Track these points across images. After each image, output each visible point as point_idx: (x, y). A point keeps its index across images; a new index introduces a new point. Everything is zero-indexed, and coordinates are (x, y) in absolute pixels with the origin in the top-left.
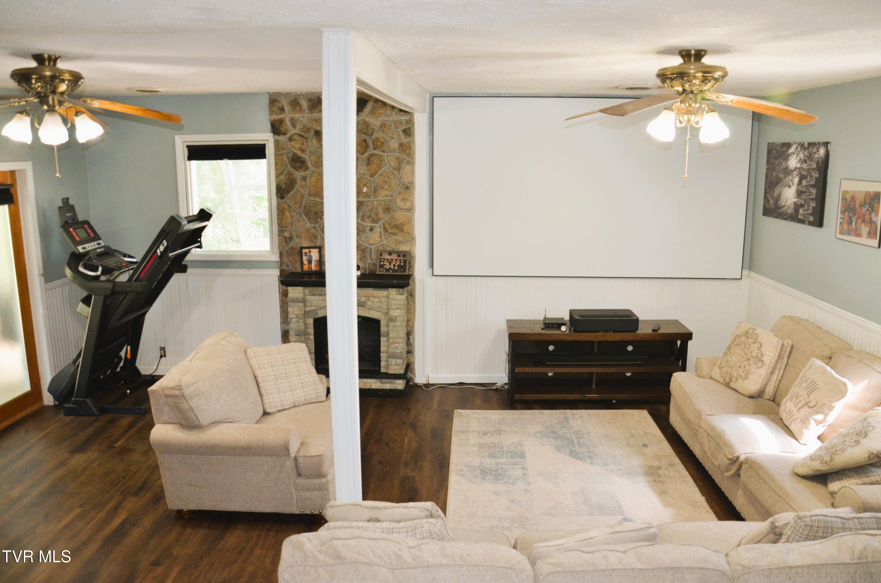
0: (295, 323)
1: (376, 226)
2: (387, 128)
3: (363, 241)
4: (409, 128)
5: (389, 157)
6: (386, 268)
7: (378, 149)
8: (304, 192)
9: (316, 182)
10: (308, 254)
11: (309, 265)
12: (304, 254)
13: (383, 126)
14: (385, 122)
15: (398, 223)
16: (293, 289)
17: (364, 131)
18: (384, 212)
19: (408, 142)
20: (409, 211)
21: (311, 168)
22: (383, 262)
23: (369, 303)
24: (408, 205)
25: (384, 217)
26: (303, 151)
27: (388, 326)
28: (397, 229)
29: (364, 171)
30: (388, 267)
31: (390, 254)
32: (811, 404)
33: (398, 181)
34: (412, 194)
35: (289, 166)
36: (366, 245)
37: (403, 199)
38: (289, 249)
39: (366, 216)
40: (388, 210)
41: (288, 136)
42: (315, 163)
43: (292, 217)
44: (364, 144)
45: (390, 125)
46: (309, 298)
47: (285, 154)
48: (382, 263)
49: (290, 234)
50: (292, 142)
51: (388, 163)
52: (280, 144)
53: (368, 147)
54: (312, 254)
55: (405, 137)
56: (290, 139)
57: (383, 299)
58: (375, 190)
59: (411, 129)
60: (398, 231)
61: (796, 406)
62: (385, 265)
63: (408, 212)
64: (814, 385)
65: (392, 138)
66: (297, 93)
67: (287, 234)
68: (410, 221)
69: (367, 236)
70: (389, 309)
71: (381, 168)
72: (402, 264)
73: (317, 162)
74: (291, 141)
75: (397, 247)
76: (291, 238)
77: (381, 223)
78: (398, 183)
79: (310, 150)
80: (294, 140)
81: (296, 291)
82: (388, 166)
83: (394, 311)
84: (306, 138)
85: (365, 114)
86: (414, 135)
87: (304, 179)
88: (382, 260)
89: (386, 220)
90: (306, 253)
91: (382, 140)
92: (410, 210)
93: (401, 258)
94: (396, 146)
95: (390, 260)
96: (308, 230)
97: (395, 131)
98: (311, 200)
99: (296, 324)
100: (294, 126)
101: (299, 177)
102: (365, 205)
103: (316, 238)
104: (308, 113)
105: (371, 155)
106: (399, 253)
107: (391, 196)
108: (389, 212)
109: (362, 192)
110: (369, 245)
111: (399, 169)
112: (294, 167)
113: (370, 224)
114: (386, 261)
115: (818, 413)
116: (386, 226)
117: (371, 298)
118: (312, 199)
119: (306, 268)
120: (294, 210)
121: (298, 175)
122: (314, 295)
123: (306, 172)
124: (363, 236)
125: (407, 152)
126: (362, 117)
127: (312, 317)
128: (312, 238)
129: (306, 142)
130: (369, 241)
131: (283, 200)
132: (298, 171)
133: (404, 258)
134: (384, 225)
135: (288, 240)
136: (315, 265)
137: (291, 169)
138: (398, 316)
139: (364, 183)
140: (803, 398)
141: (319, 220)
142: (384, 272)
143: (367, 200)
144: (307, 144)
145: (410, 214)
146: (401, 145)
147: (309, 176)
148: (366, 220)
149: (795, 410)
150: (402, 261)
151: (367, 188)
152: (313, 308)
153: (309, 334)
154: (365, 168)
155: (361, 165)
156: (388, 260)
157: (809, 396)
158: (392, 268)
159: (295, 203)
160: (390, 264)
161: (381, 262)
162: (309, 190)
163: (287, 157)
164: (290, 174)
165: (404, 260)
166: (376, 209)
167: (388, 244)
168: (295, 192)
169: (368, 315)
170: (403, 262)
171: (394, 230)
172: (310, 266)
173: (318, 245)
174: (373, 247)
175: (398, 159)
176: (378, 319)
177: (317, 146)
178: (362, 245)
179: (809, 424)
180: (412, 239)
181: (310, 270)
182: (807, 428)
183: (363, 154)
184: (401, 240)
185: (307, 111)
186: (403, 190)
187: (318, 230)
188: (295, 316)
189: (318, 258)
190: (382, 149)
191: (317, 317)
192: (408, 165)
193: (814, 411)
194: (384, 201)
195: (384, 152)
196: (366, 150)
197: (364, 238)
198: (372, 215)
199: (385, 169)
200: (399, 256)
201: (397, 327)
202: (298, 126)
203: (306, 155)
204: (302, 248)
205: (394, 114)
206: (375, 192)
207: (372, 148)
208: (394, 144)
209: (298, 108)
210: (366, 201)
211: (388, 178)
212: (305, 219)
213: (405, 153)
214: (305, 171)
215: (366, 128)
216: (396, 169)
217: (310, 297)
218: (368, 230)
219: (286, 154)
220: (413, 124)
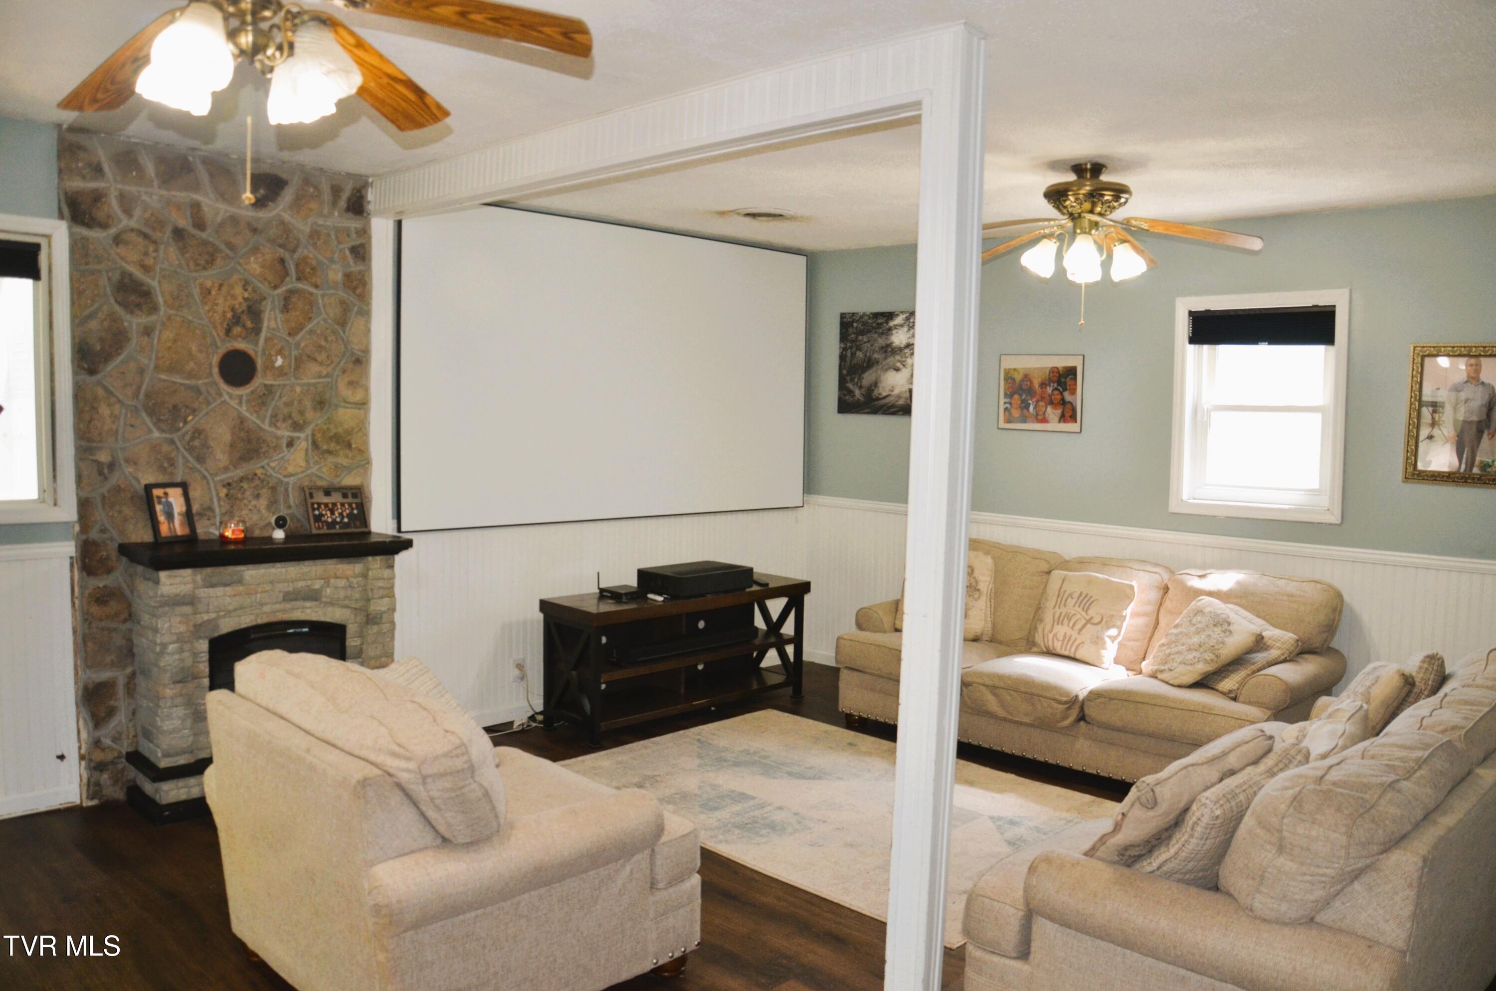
0: (172, 654)
1: (299, 438)
2: (322, 241)
3: (273, 469)
4: (362, 246)
5: (326, 298)
6: (327, 522)
7: (306, 279)
8: (146, 362)
9: (175, 341)
10: (163, 500)
11: (169, 523)
12: (156, 501)
13: (315, 234)
14: (318, 229)
15: (340, 430)
16: (170, 577)
17: (281, 241)
18: (315, 409)
19: (360, 272)
20: (362, 406)
21: (162, 309)
22: (318, 509)
23: (329, 590)
24: (358, 397)
25: (315, 419)
26: (146, 269)
27: (361, 635)
28: (338, 442)
29: (277, 324)
30: (330, 520)
31: (327, 493)
32: (1096, 620)
33: (342, 346)
34: (365, 374)
35: (112, 300)
36: (278, 476)
37: (351, 384)
38: (109, 491)
39: (280, 417)
40: (321, 404)
41: (113, 231)
42: (174, 299)
43: (115, 418)
44: (278, 267)
45: (329, 235)
46: (203, 593)
47: (104, 274)
48: (317, 512)
49: (113, 456)
50: (121, 246)
51: (325, 310)
52: (91, 247)
53: (287, 274)
54: (171, 499)
55: (355, 262)
56: (117, 240)
57: (355, 581)
58: (299, 362)
59: (367, 246)
60: (338, 448)
61: (1072, 628)
62: (323, 516)
63: (359, 409)
64: (1087, 599)
65: (332, 260)
66: (133, 140)
67: (104, 457)
68: (362, 427)
69: (282, 458)
70: (368, 600)
71: (310, 318)
72: (355, 512)
73: (178, 297)
74: (117, 244)
75: (338, 480)
76: (112, 466)
77: (309, 431)
78: (342, 350)
79: (162, 270)
80: (126, 243)
81: (178, 580)
82: (324, 316)
83: (379, 601)
84: (155, 242)
85: (281, 207)
86: (370, 259)
87: (148, 331)
88: (316, 506)
89: (317, 425)
90: (159, 497)
91: (314, 263)
92: (364, 404)
93: (350, 500)
94: (339, 277)
95: (330, 506)
96: (155, 448)
97: (337, 247)
98: (160, 380)
99: (177, 657)
100: (128, 212)
101: (134, 327)
102: (278, 395)
103: (172, 465)
104: (159, 187)
105: (291, 292)
106: (345, 491)
107: (327, 376)
108: (322, 409)
109: (273, 367)
110: (285, 476)
111: (343, 323)
112: (125, 305)
113: (287, 434)
114: (323, 507)
115: (1108, 628)
116: (319, 436)
117: (332, 581)
118: (163, 377)
119: (164, 530)
120: (119, 401)
121: (134, 322)
122: (213, 586)
123: (153, 318)
124: (277, 458)
125: (358, 291)
126: (275, 212)
127: (206, 637)
128: (165, 465)
129: (154, 251)
130: (286, 468)
131: (94, 378)
132: (132, 313)
133: (358, 500)
134: (313, 435)
135: (106, 471)
136: (182, 524)
137: (117, 308)
138: (385, 612)
139: (278, 347)
140: (1078, 616)
141: (181, 425)
142: (325, 530)
143: (282, 383)
144: (155, 254)
145: (362, 411)
146: (348, 276)
147: (158, 327)
148: (279, 424)
149: (1074, 634)
150: (354, 506)
151: (284, 357)
152: (213, 615)
153: (201, 675)
154: (279, 316)
155: (271, 311)
156: (326, 505)
157: (1086, 612)
158: (338, 520)
159: (125, 386)
160: (332, 513)
161: (314, 509)
162: (157, 358)
163: (109, 279)
164: (113, 318)
165: (356, 504)
166: (300, 401)
167: (319, 474)
168: (122, 362)
169: (322, 619)
170: (357, 508)
171: (333, 446)
172: (171, 525)
173: (179, 479)
174: (291, 480)
175: (342, 303)
176: (343, 623)
177: (177, 262)
178: (271, 476)
179: (1105, 643)
180: (365, 463)
181: (174, 534)
182: (1105, 649)
183: (275, 287)
184: (345, 464)
185: (156, 183)
186: (351, 366)
187: (177, 448)
188: (174, 638)
189: (184, 509)
190: (314, 280)
191: (216, 634)
192: (360, 317)
193: (1102, 627)
194: (315, 385)
195: (316, 286)
196: (282, 280)
197: (276, 462)
198: (294, 415)
199: (318, 323)
200: (345, 496)
201: (385, 633)
202: (138, 212)
203: (153, 279)
204: (148, 488)
205: (336, 214)
206: (297, 368)
207: (294, 278)
208: (336, 275)
209: (134, 173)
210: (279, 385)
211: (326, 340)
212: (147, 420)
213: (354, 293)
214: (150, 314)
215: (285, 236)
216: (338, 324)
217: (206, 590)
218: (284, 445)
219: (107, 272)
220: (369, 238)
